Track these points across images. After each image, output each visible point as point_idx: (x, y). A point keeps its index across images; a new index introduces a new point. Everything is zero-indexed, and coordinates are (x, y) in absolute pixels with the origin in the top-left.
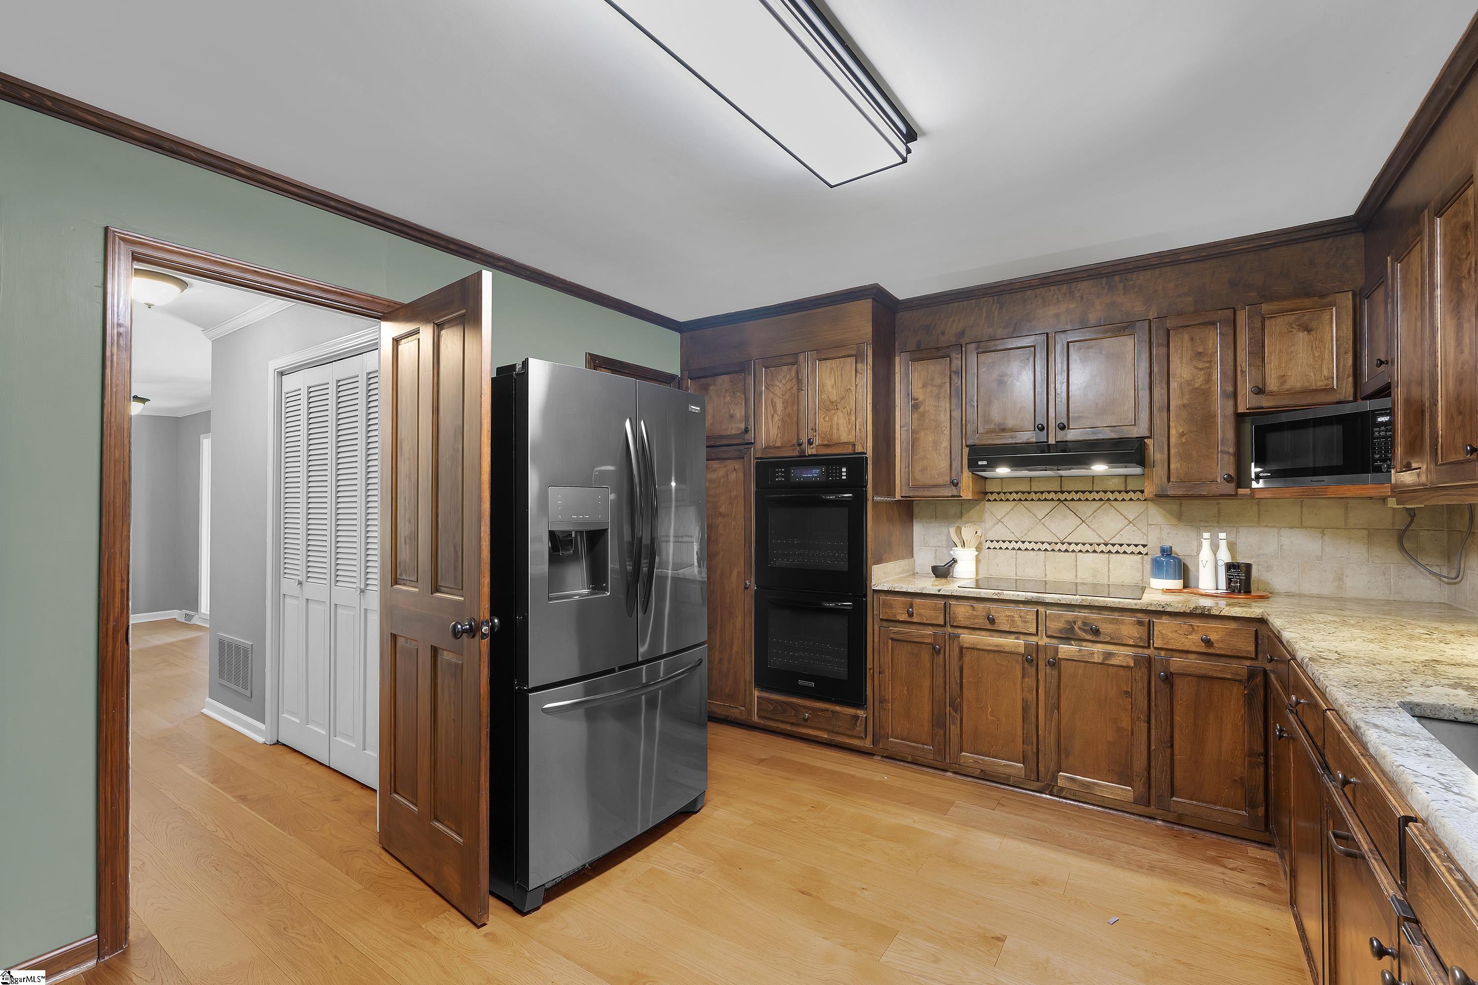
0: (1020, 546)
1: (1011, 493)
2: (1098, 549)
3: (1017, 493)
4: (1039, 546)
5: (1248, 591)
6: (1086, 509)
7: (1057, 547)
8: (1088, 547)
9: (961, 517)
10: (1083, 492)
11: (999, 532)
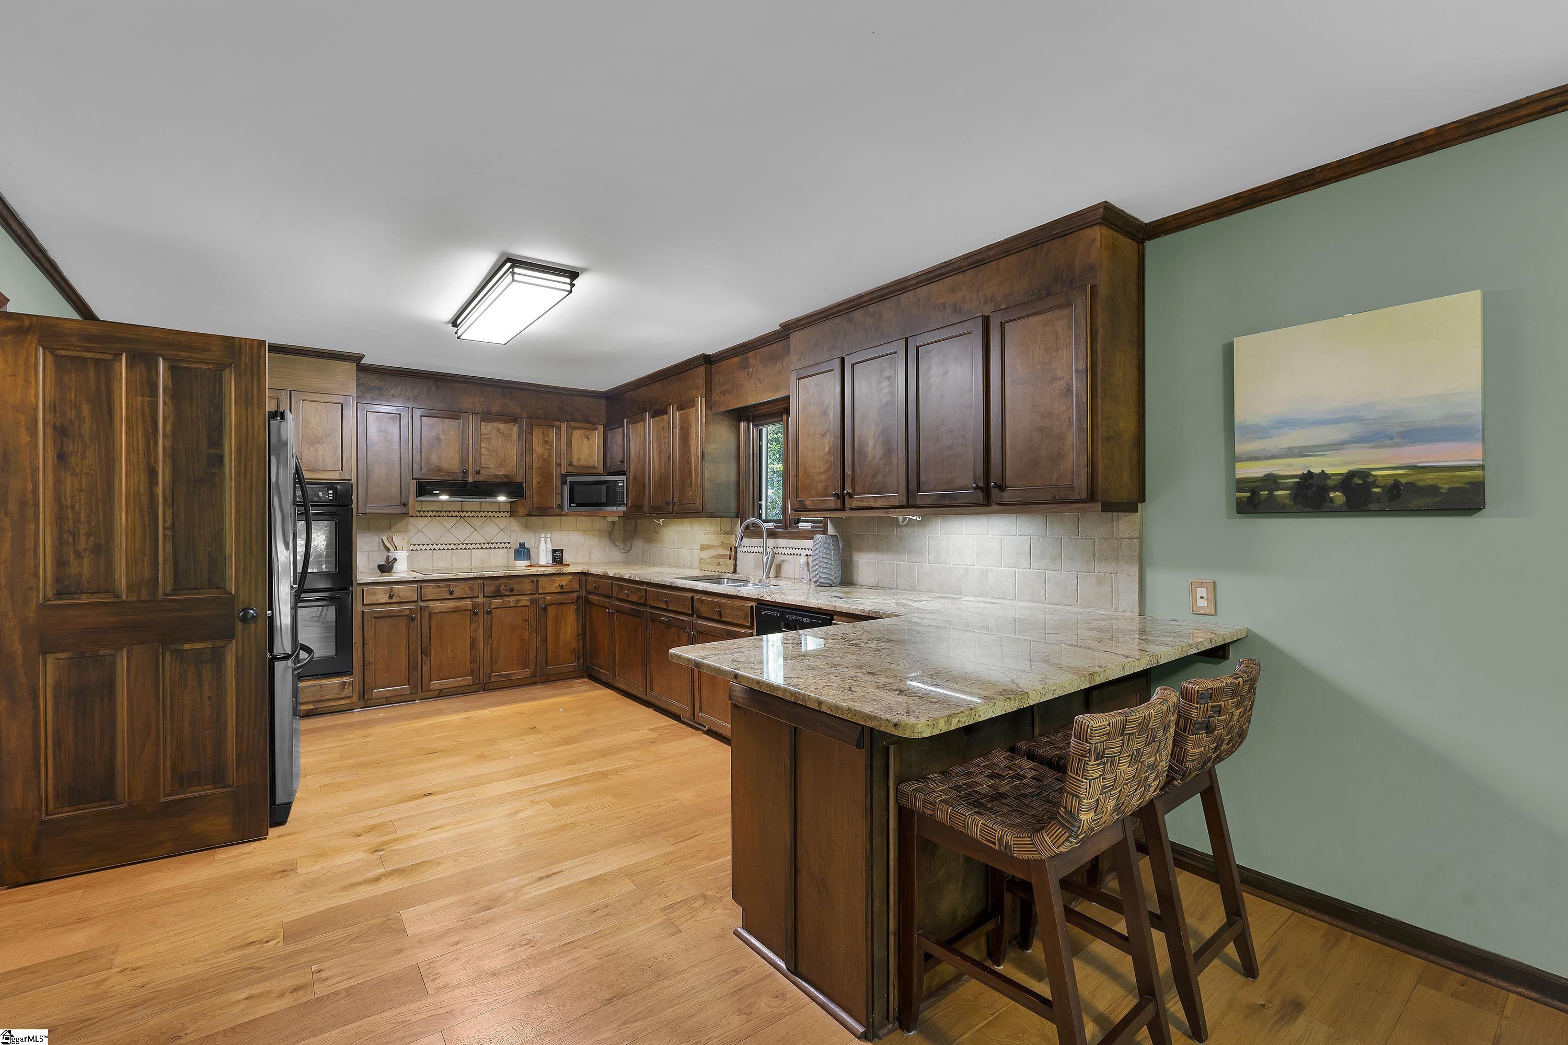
0: (435, 547)
1: (428, 512)
2: (484, 546)
3: (433, 511)
4: (448, 546)
5: (562, 563)
6: (477, 522)
7: (459, 547)
8: (478, 546)
9: (390, 528)
10: (475, 512)
11: (420, 538)
